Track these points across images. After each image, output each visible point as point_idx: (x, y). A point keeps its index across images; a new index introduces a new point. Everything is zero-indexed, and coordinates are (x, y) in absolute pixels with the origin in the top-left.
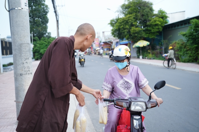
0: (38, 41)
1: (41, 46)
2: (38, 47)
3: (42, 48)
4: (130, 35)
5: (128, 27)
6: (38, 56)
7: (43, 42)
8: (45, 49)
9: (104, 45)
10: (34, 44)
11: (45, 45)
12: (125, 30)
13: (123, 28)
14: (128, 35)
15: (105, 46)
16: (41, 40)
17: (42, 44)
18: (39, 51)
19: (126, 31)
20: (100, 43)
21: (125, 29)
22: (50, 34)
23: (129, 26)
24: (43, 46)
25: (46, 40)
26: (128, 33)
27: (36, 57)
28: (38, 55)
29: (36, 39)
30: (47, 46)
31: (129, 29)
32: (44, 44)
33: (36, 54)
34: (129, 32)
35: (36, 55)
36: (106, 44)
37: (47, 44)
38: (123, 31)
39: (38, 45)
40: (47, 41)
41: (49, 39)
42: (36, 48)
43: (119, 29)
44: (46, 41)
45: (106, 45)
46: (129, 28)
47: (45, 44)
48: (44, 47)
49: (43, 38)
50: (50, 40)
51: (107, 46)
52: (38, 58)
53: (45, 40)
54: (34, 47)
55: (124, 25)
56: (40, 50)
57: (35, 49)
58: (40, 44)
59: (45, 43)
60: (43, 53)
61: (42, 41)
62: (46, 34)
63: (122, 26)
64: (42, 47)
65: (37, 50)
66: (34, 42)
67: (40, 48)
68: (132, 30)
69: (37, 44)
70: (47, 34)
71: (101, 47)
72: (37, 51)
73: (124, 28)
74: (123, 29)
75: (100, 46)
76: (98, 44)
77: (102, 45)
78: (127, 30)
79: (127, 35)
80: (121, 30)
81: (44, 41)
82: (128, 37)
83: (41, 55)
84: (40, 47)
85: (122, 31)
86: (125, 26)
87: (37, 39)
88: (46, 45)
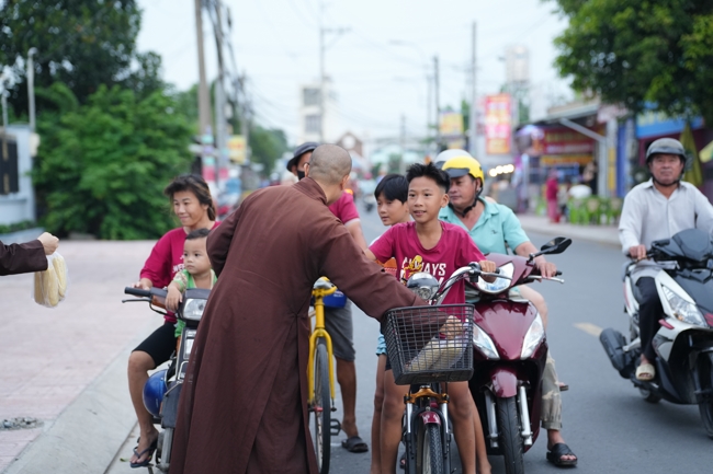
0: (70, 109)
1: (88, 143)
2: (68, 152)
3: (98, 161)
4: (681, 75)
5: (668, 20)
6: (68, 213)
7: (107, 118)
8: (115, 167)
9: (543, 143)
10: (40, 131)
11: (117, 138)
12: (647, 41)
13: (632, 24)
14: (668, 78)
15: (551, 149)
16: (91, 104)
17: (97, 133)
18: (77, 179)
19: (652, 48)
20: (519, 129)
21: (643, 33)
22: (156, 66)
23: (672, 15)
24: (100, 144)
25: (123, 107)
26: (663, 57)
27: (53, 217)
28: (66, 205)
29: (54, 97)
30: (130, 148)
31: (671, 33)
32: (107, 135)
33: (57, 197)
34: (676, 50)
35: (57, 203)
36: (557, 138)
37: (127, 130)
38: (631, 50)
39: (69, 139)
40: (130, 115)
41: (146, 102)
42: (58, 158)
43: (606, 37)
44: (123, 115)
45: (561, 143)
46: (674, 26)
47: (114, 131)
48: (108, 152)
49: (103, 88)
50: (153, 104)
51: (569, 148)
52: (65, 221)
53: (117, 102)
54: (39, 148)
55: (637, 8)
56: (81, 169)
57: (45, 167)
58: (82, 135)
59: (117, 123)
60: (100, 190)
61: (95, 110)
62: (125, 64)
63: (628, 13)
64: (97, 154)
65: (60, 169)
66: (46, 114)
67: (79, 155)
68: (698, 37)
69: (64, 134)
70: (135, 66)
71: (525, 159)
72: (63, 176)
73: (641, 24)
74: (628, 34)
75: (521, 152)
76: (504, 134)
77: (531, 143)
78: (657, 40)
79: (658, 72)
80: (618, 41)
81: (114, 109)
82: (666, 87)
83: (89, 208)
84: (86, 150)
85: (626, 45)
86: (650, 11)
87: (63, 95)
88: (125, 141)
